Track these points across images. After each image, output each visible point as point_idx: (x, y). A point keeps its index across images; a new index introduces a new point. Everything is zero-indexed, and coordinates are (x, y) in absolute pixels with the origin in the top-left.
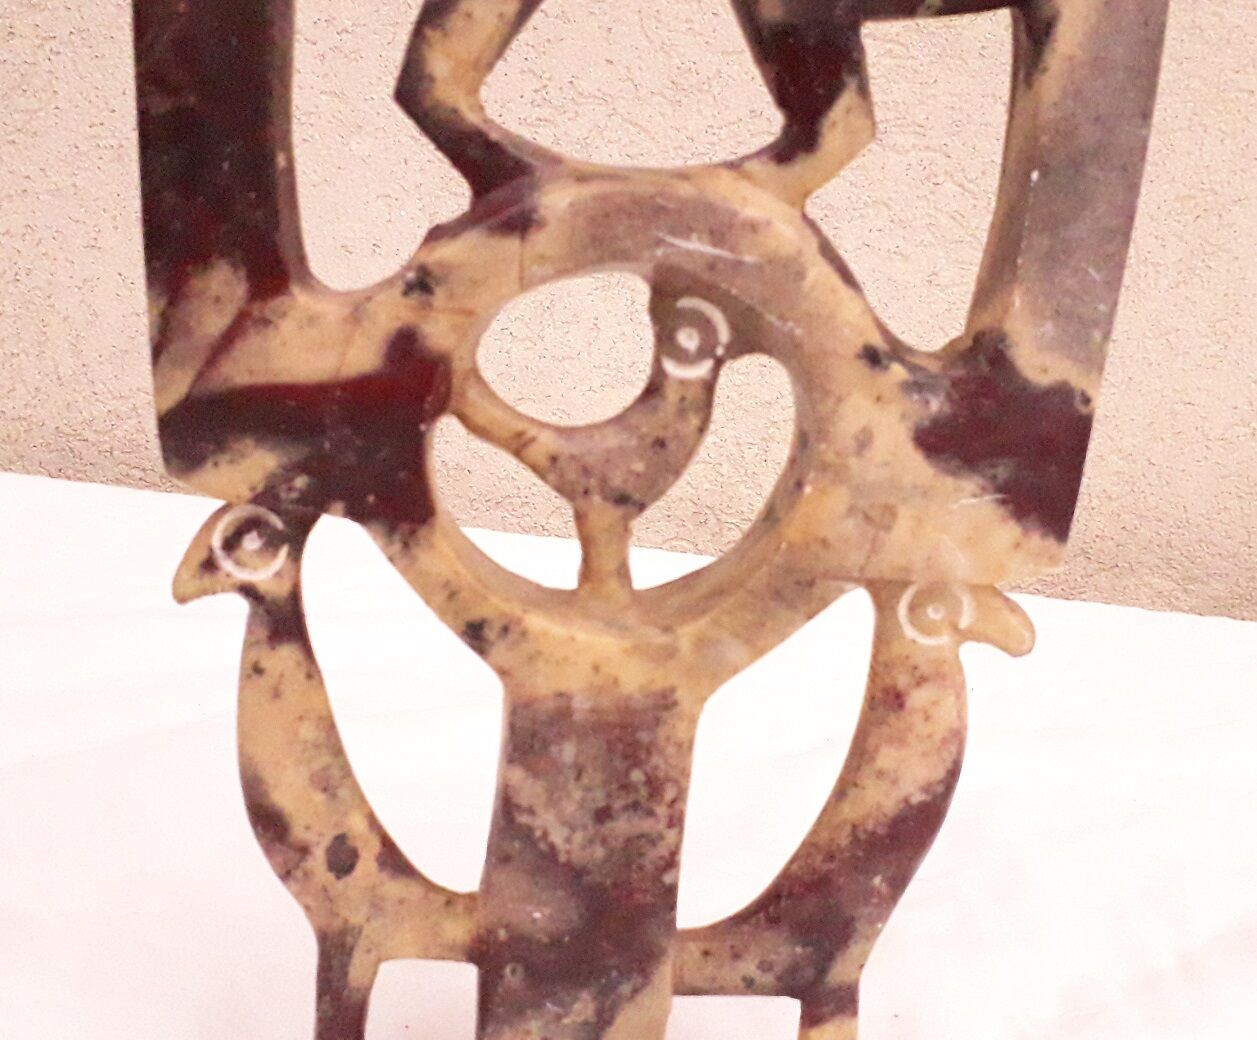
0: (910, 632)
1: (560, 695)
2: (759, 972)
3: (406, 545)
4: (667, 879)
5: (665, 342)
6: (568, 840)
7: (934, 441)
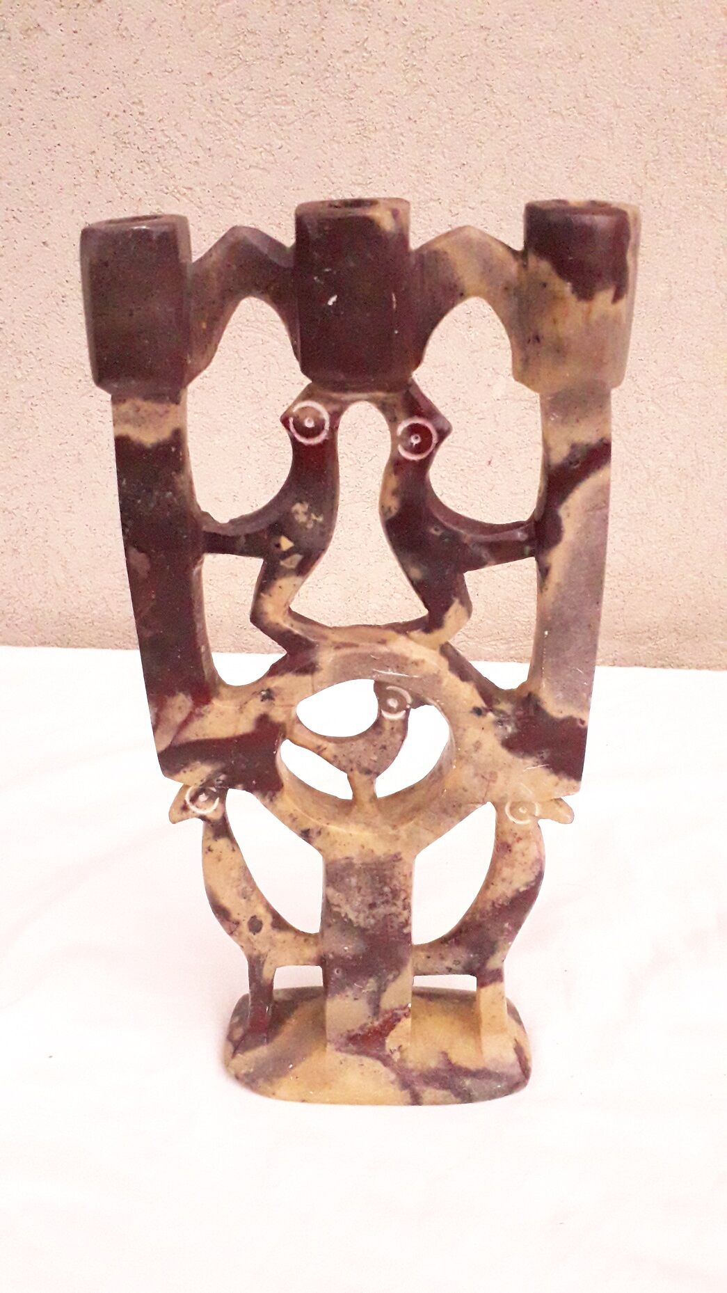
0: (511, 819)
1: (347, 858)
2: (454, 965)
3: (271, 800)
4: (405, 931)
5: (383, 706)
6: (357, 917)
7: (510, 744)
